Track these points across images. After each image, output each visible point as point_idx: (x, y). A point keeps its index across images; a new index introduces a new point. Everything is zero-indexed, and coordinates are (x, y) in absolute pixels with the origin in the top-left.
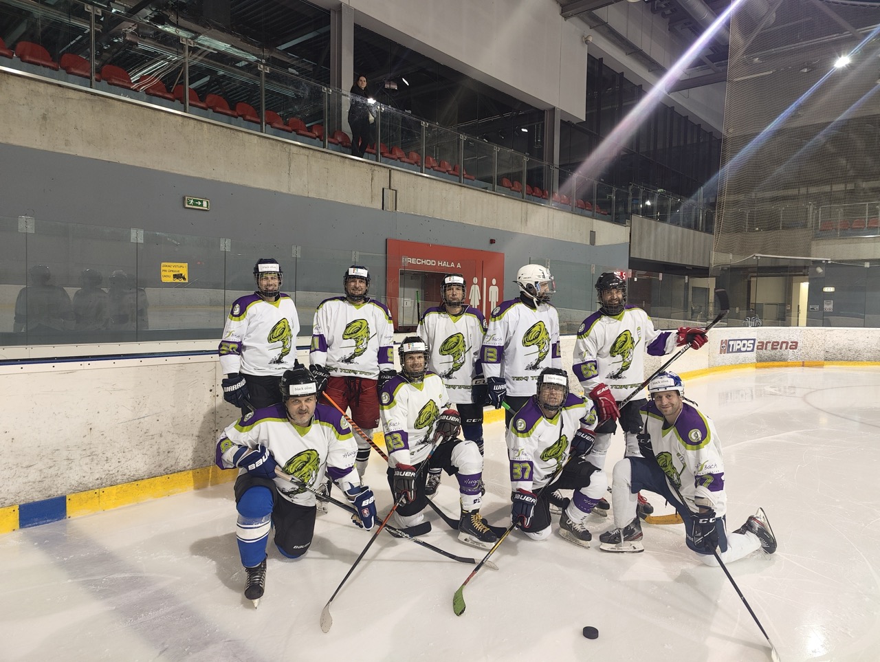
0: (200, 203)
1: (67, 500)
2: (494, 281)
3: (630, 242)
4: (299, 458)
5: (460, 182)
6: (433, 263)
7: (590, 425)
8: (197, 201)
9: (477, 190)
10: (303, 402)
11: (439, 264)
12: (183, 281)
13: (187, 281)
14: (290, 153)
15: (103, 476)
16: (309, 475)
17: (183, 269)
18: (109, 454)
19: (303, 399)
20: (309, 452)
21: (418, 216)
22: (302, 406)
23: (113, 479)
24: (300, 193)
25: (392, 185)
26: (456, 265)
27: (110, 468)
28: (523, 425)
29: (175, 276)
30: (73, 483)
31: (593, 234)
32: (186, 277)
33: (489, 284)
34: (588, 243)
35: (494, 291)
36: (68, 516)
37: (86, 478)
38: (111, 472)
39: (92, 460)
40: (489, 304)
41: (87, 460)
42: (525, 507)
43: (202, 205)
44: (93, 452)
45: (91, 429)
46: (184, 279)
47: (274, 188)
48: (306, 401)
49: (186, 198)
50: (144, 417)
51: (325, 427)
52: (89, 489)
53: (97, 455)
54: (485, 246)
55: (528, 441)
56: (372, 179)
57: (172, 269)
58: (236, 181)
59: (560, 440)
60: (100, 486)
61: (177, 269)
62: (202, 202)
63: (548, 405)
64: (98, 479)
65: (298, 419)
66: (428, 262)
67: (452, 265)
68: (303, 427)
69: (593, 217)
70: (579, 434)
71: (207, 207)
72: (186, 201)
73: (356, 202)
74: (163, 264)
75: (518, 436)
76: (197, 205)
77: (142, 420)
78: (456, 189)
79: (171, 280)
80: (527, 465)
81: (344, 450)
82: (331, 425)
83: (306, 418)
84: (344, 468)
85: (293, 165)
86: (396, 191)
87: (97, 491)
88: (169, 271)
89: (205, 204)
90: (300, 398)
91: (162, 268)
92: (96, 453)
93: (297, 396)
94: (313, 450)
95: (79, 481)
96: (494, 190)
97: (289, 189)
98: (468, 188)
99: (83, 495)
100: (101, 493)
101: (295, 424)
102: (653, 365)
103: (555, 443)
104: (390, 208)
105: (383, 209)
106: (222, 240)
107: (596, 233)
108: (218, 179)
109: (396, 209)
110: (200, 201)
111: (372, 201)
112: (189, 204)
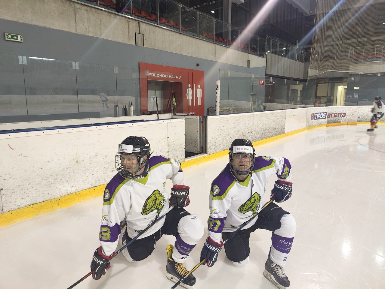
2: (199, 86)
3: (266, 66)
5: (179, 31)
6: (166, 76)
7: (284, 179)
8: (14, 36)
9: (189, 36)
11: (169, 76)
14: (75, 8)
21: (157, 50)
24: (84, 33)
25: (141, 31)
26: (179, 77)
31: (248, 62)
33: (197, 88)
34: (246, 66)
35: (199, 91)
40: (197, 98)
42: (209, 253)
43: (17, 39)
47: (66, 29)
49: (6, 34)
54: (194, 68)
55: (221, 203)
56: (128, 27)
58: (40, 24)
59: (251, 198)
63: (239, 171)
66: (164, 76)
67: (177, 77)
69: (249, 53)
70: (276, 185)
71: (21, 40)
72: (6, 36)
73: (120, 40)
76: (14, 39)
78: (177, 35)
80: (218, 221)
85: (77, 16)
86: (143, 35)
89: (19, 38)
96: (198, 37)
97: (76, 30)
98: (184, 34)
102: (282, 127)
103: (248, 200)
104: (140, 44)
105: (136, 45)
106: (20, 57)
107: (250, 61)
108: (27, 23)
109: (144, 46)
110: (16, 36)
111: (129, 40)
112: (8, 38)
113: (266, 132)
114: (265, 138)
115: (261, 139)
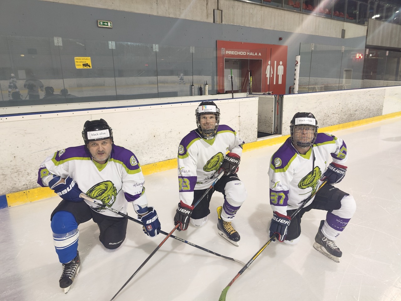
0: (106, 24)
1: (7, 197)
2: (281, 63)
3: (367, 35)
4: (98, 187)
5: (261, 3)
6: (245, 53)
7: (341, 159)
8: (105, 22)
9: (272, 7)
10: (100, 144)
11: (248, 54)
12: (88, 68)
13: (91, 68)
15: (27, 183)
16: (109, 199)
17: (88, 60)
18: (29, 171)
19: (100, 143)
20: (105, 183)
21: (236, 25)
22: (99, 148)
23: (34, 185)
24: (164, 15)
25: (219, 7)
26: (258, 54)
27: (31, 179)
28: (279, 162)
29: (84, 65)
30: (9, 187)
31: (343, 32)
32: (91, 65)
33: (278, 64)
34: (340, 37)
35: (281, 68)
36: (9, 205)
37: (17, 185)
38: (32, 181)
39: (19, 174)
40: (277, 76)
41: (16, 174)
42: (280, 227)
43: (107, 25)
44: (18, 170)
45: (15, 157)
46: (89, 66)
47: (149, 12)
48: (102, 144)
49: (98, 21)
50: (48, 149)
51: (117, 164)
52: (20, 191)
53: (21, 172)
54: (275, 42)
55: (284, 175)
56: (207, 4)
57: (82, 60)
58: (127, 9)
59: (313, 171)
60: (27, 189)
61: (84, 61)
62: (107, 23)
63: (301, 143)
64: (24, 185)
65: (99, 158)
66: (242, 53)
67: (256, 54)
68: (101, 164)
69: (344, 21)
70: (332, 168)
71: (111, 26)
72: (99, 23)
73: (198, 19)
74: (75, 58)
75: (275, 172)
76: (105, 25)
77: (47, 151)
78: (258, 8)
79: (81, 67)
80: (282, 194)
81: (133, 181)
82: (122, 163)
83: (104, 158)
84: (133, 194)
86: (222, 11)
87: (25, 191)
88: (80, 62)
89: (109, 24)
90: (97, 142)
91: (76, 60)
92: (20, 170)
93: (94, 140)
94: (109, 181)
95: (13, 186)
96: (282, 7)
97: (158, 13)
98: (266, 6)
99: (16, 194)
100: (28, 193)
101: (96, 162)
102: (378, 108)
103: (309, 174)
104: (218, 21)
105: (214, 22)
106: (110, 42)
107: (346, 31)
108: (115, 9)
109: (222, 22)
110: (106, 22)
111: (207, 18)
112: (100, 25)
113: (356, 113)
114: (355, 120)
115: (349, 121)
